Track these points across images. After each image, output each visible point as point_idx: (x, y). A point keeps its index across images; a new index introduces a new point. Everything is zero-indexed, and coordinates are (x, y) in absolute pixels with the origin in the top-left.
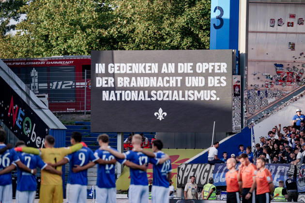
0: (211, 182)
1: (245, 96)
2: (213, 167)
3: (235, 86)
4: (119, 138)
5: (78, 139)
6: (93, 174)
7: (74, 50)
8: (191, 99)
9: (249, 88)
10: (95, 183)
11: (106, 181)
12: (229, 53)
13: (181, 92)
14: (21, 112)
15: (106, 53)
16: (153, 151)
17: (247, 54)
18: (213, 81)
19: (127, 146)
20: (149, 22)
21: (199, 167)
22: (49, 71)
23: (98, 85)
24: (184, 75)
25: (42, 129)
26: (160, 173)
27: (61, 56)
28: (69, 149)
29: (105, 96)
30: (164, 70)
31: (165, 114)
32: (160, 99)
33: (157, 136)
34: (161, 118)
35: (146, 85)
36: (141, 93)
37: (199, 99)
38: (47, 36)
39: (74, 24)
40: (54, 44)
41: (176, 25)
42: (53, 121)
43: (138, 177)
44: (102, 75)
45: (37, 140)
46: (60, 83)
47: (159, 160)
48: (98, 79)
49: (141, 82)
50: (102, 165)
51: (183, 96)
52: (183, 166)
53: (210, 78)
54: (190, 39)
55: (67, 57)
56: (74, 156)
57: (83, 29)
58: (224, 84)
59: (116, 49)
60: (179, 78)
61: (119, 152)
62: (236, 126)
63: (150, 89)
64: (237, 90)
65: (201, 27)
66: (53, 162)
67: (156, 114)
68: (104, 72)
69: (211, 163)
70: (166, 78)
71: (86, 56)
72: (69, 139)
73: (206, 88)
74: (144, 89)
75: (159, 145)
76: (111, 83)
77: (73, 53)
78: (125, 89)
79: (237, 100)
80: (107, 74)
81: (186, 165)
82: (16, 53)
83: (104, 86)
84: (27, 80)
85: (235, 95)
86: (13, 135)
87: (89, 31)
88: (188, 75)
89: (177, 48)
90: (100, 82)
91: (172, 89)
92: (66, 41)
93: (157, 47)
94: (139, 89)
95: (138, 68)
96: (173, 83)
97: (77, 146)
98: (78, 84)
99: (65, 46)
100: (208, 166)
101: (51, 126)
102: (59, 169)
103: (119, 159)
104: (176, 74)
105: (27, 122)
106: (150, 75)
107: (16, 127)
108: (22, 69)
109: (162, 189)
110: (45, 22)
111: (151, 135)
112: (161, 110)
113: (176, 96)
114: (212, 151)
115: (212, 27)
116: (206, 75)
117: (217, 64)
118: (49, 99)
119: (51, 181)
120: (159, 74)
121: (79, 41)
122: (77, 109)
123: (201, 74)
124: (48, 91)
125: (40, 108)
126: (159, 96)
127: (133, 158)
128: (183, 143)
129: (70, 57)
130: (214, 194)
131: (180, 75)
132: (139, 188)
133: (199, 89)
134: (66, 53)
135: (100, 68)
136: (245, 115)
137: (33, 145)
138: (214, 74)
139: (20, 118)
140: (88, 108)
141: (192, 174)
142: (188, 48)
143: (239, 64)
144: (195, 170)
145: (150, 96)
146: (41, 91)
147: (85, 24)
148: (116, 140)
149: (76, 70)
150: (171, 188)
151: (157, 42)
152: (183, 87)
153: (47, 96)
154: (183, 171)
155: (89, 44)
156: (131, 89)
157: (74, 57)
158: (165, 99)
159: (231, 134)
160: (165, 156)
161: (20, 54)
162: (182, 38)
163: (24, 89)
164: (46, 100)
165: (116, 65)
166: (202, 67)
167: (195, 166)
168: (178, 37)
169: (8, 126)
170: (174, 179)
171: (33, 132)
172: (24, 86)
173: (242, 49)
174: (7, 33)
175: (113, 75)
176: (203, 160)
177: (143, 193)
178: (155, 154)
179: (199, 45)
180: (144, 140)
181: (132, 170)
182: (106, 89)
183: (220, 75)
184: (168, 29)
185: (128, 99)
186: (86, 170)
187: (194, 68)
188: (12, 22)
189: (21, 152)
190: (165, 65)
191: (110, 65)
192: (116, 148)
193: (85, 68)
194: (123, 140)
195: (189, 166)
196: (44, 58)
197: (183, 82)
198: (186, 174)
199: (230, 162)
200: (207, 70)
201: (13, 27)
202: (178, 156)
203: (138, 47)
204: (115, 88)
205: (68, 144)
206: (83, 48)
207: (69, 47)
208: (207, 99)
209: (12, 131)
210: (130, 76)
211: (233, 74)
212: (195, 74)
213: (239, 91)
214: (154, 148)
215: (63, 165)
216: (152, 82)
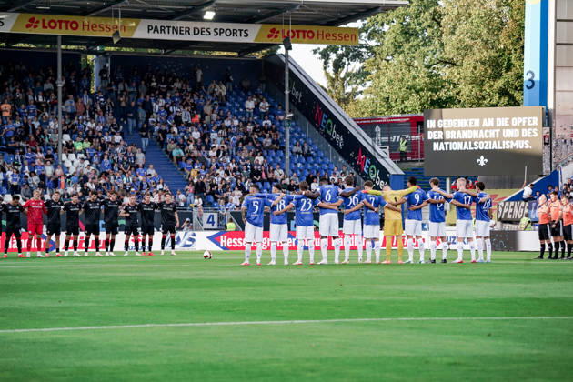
0: (527, 216)
1: (554, 144)
2: (527, 204)
3: (545, 136)
4: (448, 181)
5: (413, 183)
6: (426, 211)
7: (410, 110)
8: (508, 148)
9: (557, 137)
10: (429, 218)
11: (437, 217)
12: (539, 109)
13: (499, 142)
14: (368, 160)
15: (436, 111)
16: (476, 192)
17: (554, 110)
18: (526, 133)
19: (454, 188)
20: (474, 85)
21: (516, 204)
22: (389, 126)
23: (430, 138)
24: (502, 128)
25: (384, 174)
26: (482, 210)
27: (399, 115)
28: (406, 191)
29: (436, 147)
30: (485, 124)
31: (486, 160)
32: (481, 149)
33: (480, 179)
34: (482, 164)
35: (470, 137)
36: (466, 143)
37: (514, 148)
38: (388, 99)
39: (409, 88)
40: (394, 105)
41: (495, 87)
42: (393, 168)
43: (463, 213)
44: (433, 130)
45: (381, 183)
46: (399, 137)
47: (481, 200)
48: (429, 132)
49: (465, 135)
50: (434, 204)
51: (501, 146)
52: (502, 204)
53: (523, 130)
54: (507, 99)
55: (404, 115)
56: (410, 197)
57: (417, 92)
58: (536, 135)
59: (445, 107)
60: (498, 131)
61: (448, 193)
62: (546, 169)
63: (473, 140)
64: (547, 139)
65: (516, 88)
66: (394, 201)
67: (478, 161)
68: (434, 126)
69: (526, 200)
70: (486, 131)
71: (420, 114)
72: (406, 182)
73: (521, 138)
74: (468, 140)
75: (482, 187)
76: (440, 137)
77: (408, 112)
78: (452, 141)
79: (547, 147)
80: (437, 129)
81: (505, 203)
82: (363, 113)
83: (435, 138)
84: (373, 135)
85: (545, 143)
86: (362, 180)
87: (422, 94)
88: (506, 128)
89: (496, 106)
90: (431, 135)
91: (492, 140)
92: (403, 102)
93: (479, 105)
94: (463, 141)
95: (463, 123)
96: (492, 134)
97: (412, 188)
98: (413, 137)
99: (402, 106)
100: (523, 203)
101: (392, 172)
102: (399, 207)
103: (447, 199)
104: (495, 127)
105: (373, 169)
106: (472, 129)
107: (363, 173)
108: (368, 126)
109: (484, 222)
110: (387, 88)
111: (475, 178)
112: (482, 157)
113: (495, 146)
114: (527, 191)
115: (525, 88)
116: (520, 127)
117: (529, 119)
118: (390, 150)
119: (392, 217)
120: (481, 128)
121: (413, 102)
122: (413, 157)
123: (516, 127)
124: (389, 143)
125: (382, 158)
126: (481, 146)
127: (458, 198)
128: (501, 184)
129: (407, 115)
130: (530, 225)
131: (498, 128)
132: (465, 222)
133: (514, 139)
134: (403, 112)
135: (431, 124)
136: (553, 160)
137: (377, 188)
138: (526, 127)
139: (367, 166)
140: (422, 156)
141: (511, 210)
142: (505, 106)
143: (548, 119)
144: (513, 207)
145: (473, 146)
146: (383, 143)
147: (419, 88)
148: (445, 183)
149: (412, 126)
150: (492, 222)
151: (478, 102)
152: (501, 139)
153: (388, 147)
154: (503, 208)
155: (422, 104)
156: (457, 141)
157: (410, 115)
158: (486, 148)
159: (542, 176)
160: (486, 195)
161: (366, 114)
162: (500, 98)
163: (371, 142)
164: (387, 151)
165: (445, 121)
166: (516, 121)
167: (512, 203)
168: (496, 97)
169: (358, 172)
170: (494, 214)
171: (378, 177)
172: (370, 140)
173: (550, 106)
174: (357, 97)
175: (442, 129)
176: (519, 198)
177: (467, 226)
178: (478, 195)
179: (514, 103)
180: (468, 182)
181: (459, 208)
182: (436, 141)
183: (533, 127)
184: (488, 91)
185: (455, 149)
186: (420, 209)
187: (510, 122)
188: (360, 88)
189: (367, 193)
190: (485, 120)
191: (440, 121)
192: (445, 190)
193: (418, 124)
194: (451, 183)
195: (507, 203)
196: (385, 117)
197: (501, 133)
198: (505, 211)
199: (542, 199)
200: (521, 124)
201: (361, 92)
202: (497, 195)
203: (463, 106)
204: (443, 140)
205: (406, 187)
206: (417, 108)
207: (406, 107)
208: (521, 148)
209: (361, 176)
210: (456, 129)
211: (543, 126)
212: (511, 127)
213: (548, 140)
214: (477, 189)
215: (402, 204)
216: (475, 134)
